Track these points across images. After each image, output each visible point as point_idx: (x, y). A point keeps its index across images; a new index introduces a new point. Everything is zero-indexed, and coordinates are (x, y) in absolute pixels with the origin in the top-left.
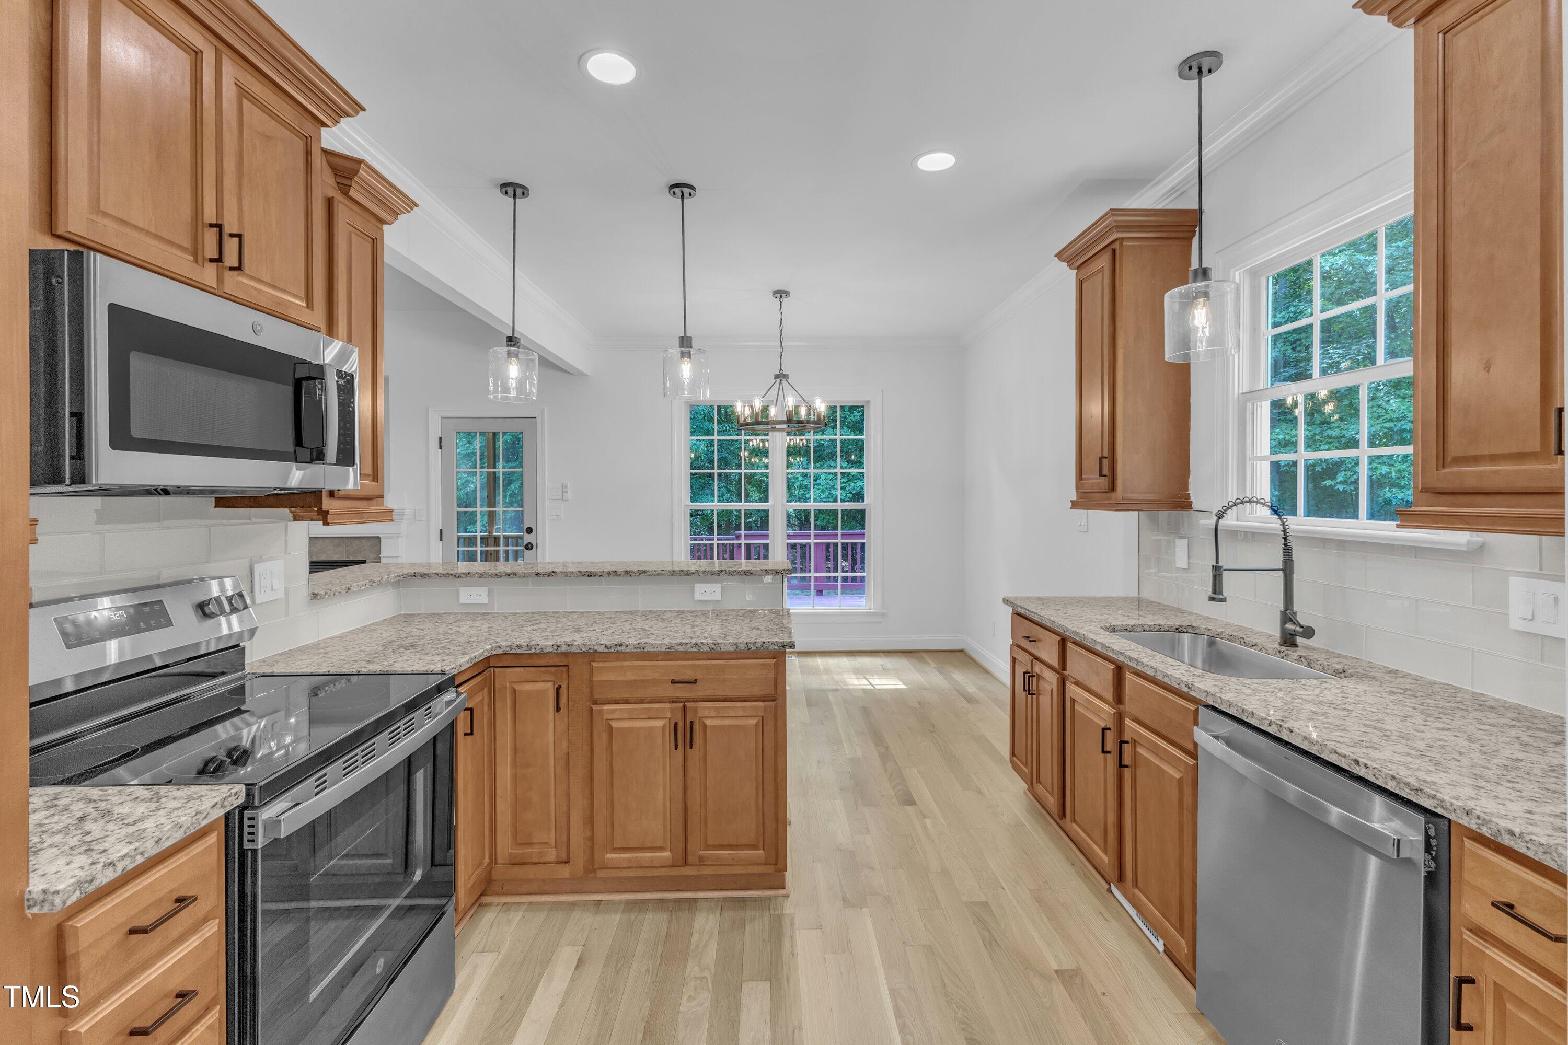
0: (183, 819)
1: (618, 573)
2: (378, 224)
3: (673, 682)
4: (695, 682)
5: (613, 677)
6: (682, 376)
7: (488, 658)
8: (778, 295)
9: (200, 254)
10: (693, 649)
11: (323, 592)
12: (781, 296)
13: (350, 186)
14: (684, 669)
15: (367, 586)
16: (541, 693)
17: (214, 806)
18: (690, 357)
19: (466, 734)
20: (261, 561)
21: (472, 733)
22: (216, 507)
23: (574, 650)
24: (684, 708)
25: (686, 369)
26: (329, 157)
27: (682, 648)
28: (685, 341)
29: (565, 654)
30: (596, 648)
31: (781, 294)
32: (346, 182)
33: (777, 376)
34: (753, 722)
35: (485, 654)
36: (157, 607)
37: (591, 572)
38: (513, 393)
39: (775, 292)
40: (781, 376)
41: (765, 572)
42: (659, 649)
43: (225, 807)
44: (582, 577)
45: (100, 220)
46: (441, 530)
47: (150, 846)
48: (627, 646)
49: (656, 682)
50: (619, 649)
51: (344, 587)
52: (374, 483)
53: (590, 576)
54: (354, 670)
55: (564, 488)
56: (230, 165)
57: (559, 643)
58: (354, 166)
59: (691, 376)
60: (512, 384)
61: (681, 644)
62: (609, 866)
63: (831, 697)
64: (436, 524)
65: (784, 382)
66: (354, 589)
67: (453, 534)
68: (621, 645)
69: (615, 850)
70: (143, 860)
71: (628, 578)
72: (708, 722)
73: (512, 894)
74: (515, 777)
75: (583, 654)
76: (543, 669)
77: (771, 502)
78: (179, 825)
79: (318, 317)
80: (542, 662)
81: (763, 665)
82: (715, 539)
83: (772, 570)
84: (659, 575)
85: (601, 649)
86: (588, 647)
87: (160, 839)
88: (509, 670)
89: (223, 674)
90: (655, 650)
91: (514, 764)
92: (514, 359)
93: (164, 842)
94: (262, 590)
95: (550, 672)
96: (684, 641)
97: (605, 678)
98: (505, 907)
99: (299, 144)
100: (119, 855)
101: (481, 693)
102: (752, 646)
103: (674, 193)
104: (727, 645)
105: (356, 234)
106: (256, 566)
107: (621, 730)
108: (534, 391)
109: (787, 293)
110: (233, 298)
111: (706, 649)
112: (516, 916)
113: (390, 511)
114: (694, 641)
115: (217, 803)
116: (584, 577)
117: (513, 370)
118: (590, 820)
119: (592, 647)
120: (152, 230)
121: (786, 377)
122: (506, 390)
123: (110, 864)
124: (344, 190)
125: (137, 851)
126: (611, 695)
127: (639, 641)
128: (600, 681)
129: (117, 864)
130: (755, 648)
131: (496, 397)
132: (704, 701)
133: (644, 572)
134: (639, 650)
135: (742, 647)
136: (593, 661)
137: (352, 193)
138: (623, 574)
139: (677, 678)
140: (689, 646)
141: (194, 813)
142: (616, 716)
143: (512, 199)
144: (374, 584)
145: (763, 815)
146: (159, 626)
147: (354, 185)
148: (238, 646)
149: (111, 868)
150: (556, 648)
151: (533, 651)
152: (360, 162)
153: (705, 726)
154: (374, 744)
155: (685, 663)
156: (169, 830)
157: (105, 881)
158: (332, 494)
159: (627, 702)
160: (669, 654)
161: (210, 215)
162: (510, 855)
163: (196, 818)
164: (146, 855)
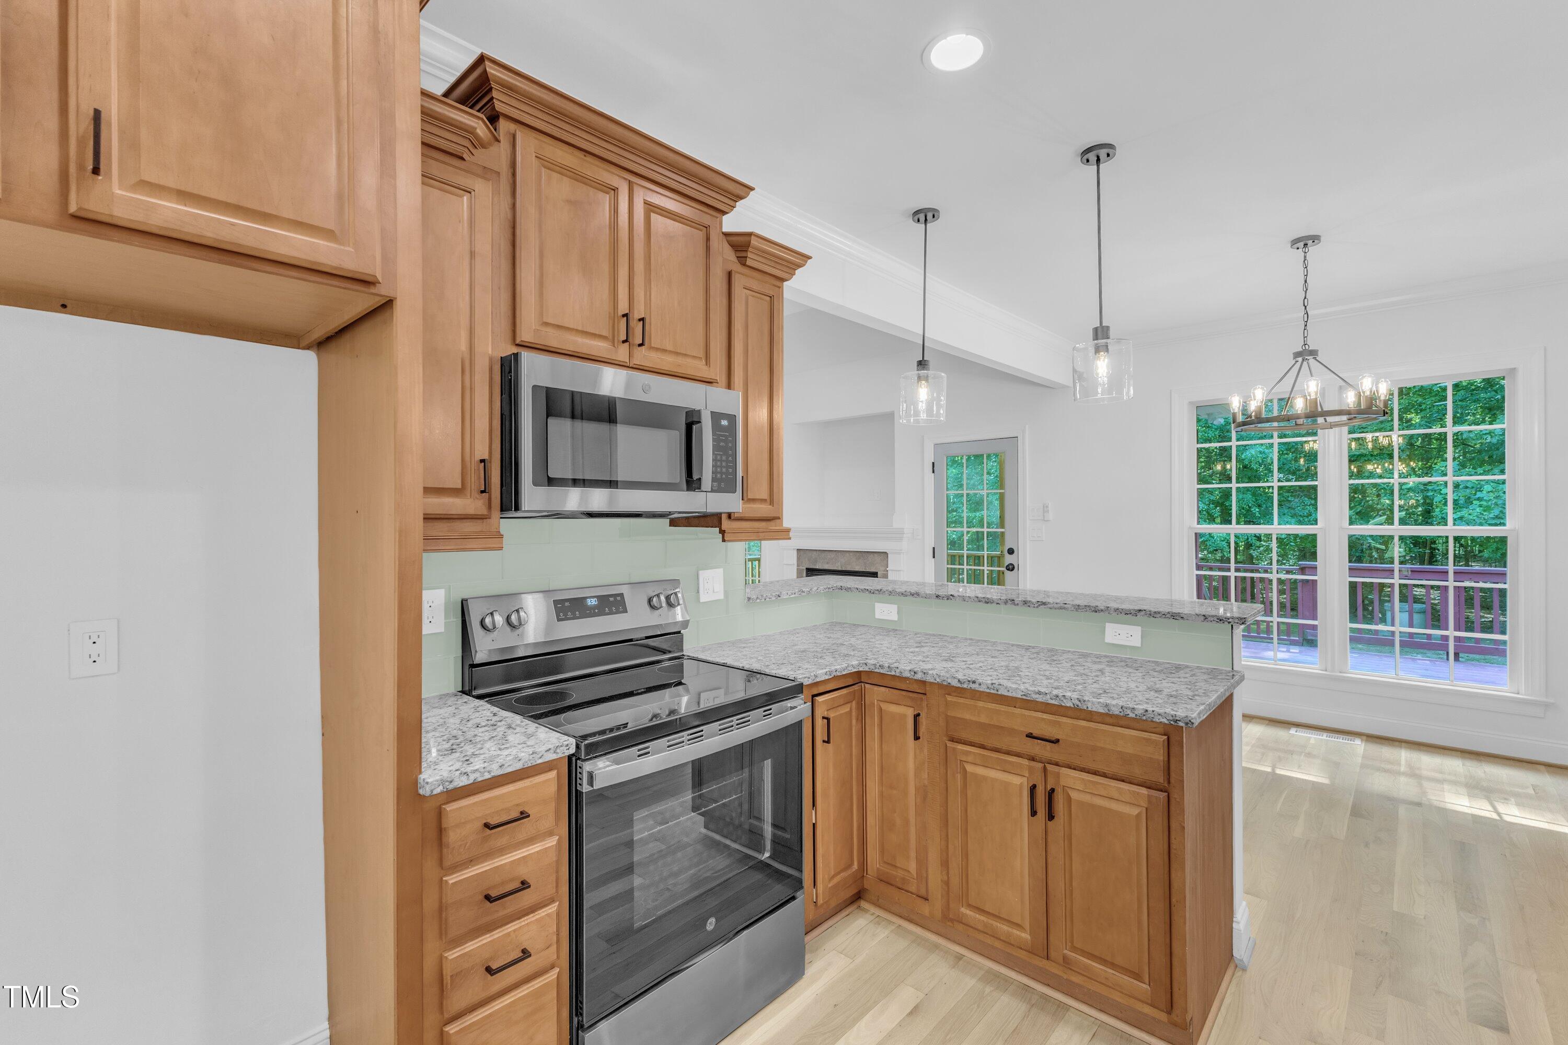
0: (523, 754)
1: (1016, 603)
2: (778, 283)
3: (1030, 736)
4: (1057, 741)
5: (967, 716)
6: (1097, 374)
7: (859, 673)
8: (1301, 245)
9: (616, 339)
10: (1053, 702)
11: (755, 597)
12: (1306, 245)
13: (746, 257)
14: (1043, 725)
15: (797, 595)
16: (903, 717)
17: (548, 751)
18: (1107, 350)
19: (824, 741)
20: (706, 568)
21: (828, 742)
22: (670, 526)
23: (929, 679)
24: (1045, 769)
25: (1102, 366)
26: (731, 239)
27: (1040, 698)
28: (1101, 332)
29: (924, 683)
30: (949, 681)
31: (1305, 242)
32: (743, 254)
33: (1297, 355)
34: (1134, 811)
35: (850, 669)
36: (619, 598)
37: (988, 599)
38: (923, 416)
39: (1295, 242)
40: (1306, 354)
41: (1203, 618)
42: (1014, 695)
43: (557, 753)
44: (979, 603)
45: (544, 329)
46: (934, 548)
47: (495, 768)
48: (980, 684)
49: (1012, 732)
50: (973, 686)
51: (774, 594)
52: (771, 507)
53: (987, 603)
54: (741, 665)
55: (1045, 508)
56: (639, 266)
57: (916, 670)
58: (747, 238)
59: (1108, 373)
60: (922, 406)
61: (1039, 693)
62: (963, 921)
63: (1402, 811)
64: (930, 543)
65: (1312, 361)
66: (784, 596)
67: (943, 553)
68: (974, 682)
69: (970, 906)
70: (490, 777)
71: (1026, 609)
72: (1074, 795)
73: (886, 910)
74: (882, 795)
75: (940, 686)
76: (904, 693)
77: (1321, 523)
78: (518, 759)
79: (717, 371)
80: (903, 687)
81: (1147, 740)
82: (1233, 569)
83: (1213, 616)
84: (1061, 608)
85: (955, 683)
86: (942, 678)
87: (503, 765)
88: (876, 688)
89: (670, 652)
90: (1010, 694)
91: (881, 783)
92: (923, 382)
93: (506, 768)
94: (706, 592)
95: (910, 697)
96: (1043, 690)
97: (959, 715)
98: (877, 919)
99: (700, 235)
100: (472, 769)
101: (849, 705)
102: (1129, 712)
103: (1088, 161)
104: (1095, 704)
105: (753, 296)
106: (701, 572)
107: (975, 776)
108: (942, 412)
109: (1315, 239)
110: (641, 367)
111: (1069, 704)
112: (883, 933)
113: (788, 531)
114: (1055, 692)
115: (550, 749)
116: (981, 603)
117: (923, 393)
118: (945, 864)
119: (945, 679)
120: (580, 328)
121: (1313, 353)
122: (917, 413)
123: (465, 773)
124: (742, 260)
125: (485, 770)
126: (964, 735)
127: (994, 682)
128: (955, 717)
129: (470, 774)
130: (1133, 716)
131: (909, 421)
132: (1070, 768)
133: (1044, 604)
134: (992, 691)
135: (1116, 711)
136: (949, 694)
137: (749, 262)
138: (1021, 604)
139: (1036, 732)
140: (1048, 696)
141: (531, 752)
142: (970, 759)
143: (923, 225)
144: (803, 594)
145: (1149, 940)
146: (618, 612)
147: (749, 255)
148: (679, 632)
149: (465, 776)
150: (913, 673)
151: (893, 673)
152: (750, 234)
153: (1069, 799)
154: (702, 731)
155: (1045, 716)
156: (510, 760)
157: (461, 784)
158: (729, 516)
159: (982, 747)
160: (1027, 703)
161: (623, 308)
162: (878, 869)
163: (532, 756)
164: (493, 774)
